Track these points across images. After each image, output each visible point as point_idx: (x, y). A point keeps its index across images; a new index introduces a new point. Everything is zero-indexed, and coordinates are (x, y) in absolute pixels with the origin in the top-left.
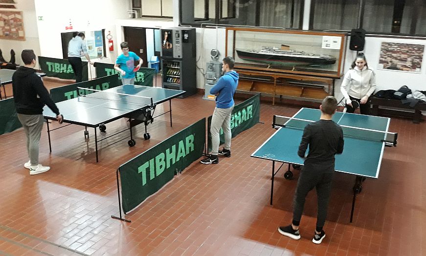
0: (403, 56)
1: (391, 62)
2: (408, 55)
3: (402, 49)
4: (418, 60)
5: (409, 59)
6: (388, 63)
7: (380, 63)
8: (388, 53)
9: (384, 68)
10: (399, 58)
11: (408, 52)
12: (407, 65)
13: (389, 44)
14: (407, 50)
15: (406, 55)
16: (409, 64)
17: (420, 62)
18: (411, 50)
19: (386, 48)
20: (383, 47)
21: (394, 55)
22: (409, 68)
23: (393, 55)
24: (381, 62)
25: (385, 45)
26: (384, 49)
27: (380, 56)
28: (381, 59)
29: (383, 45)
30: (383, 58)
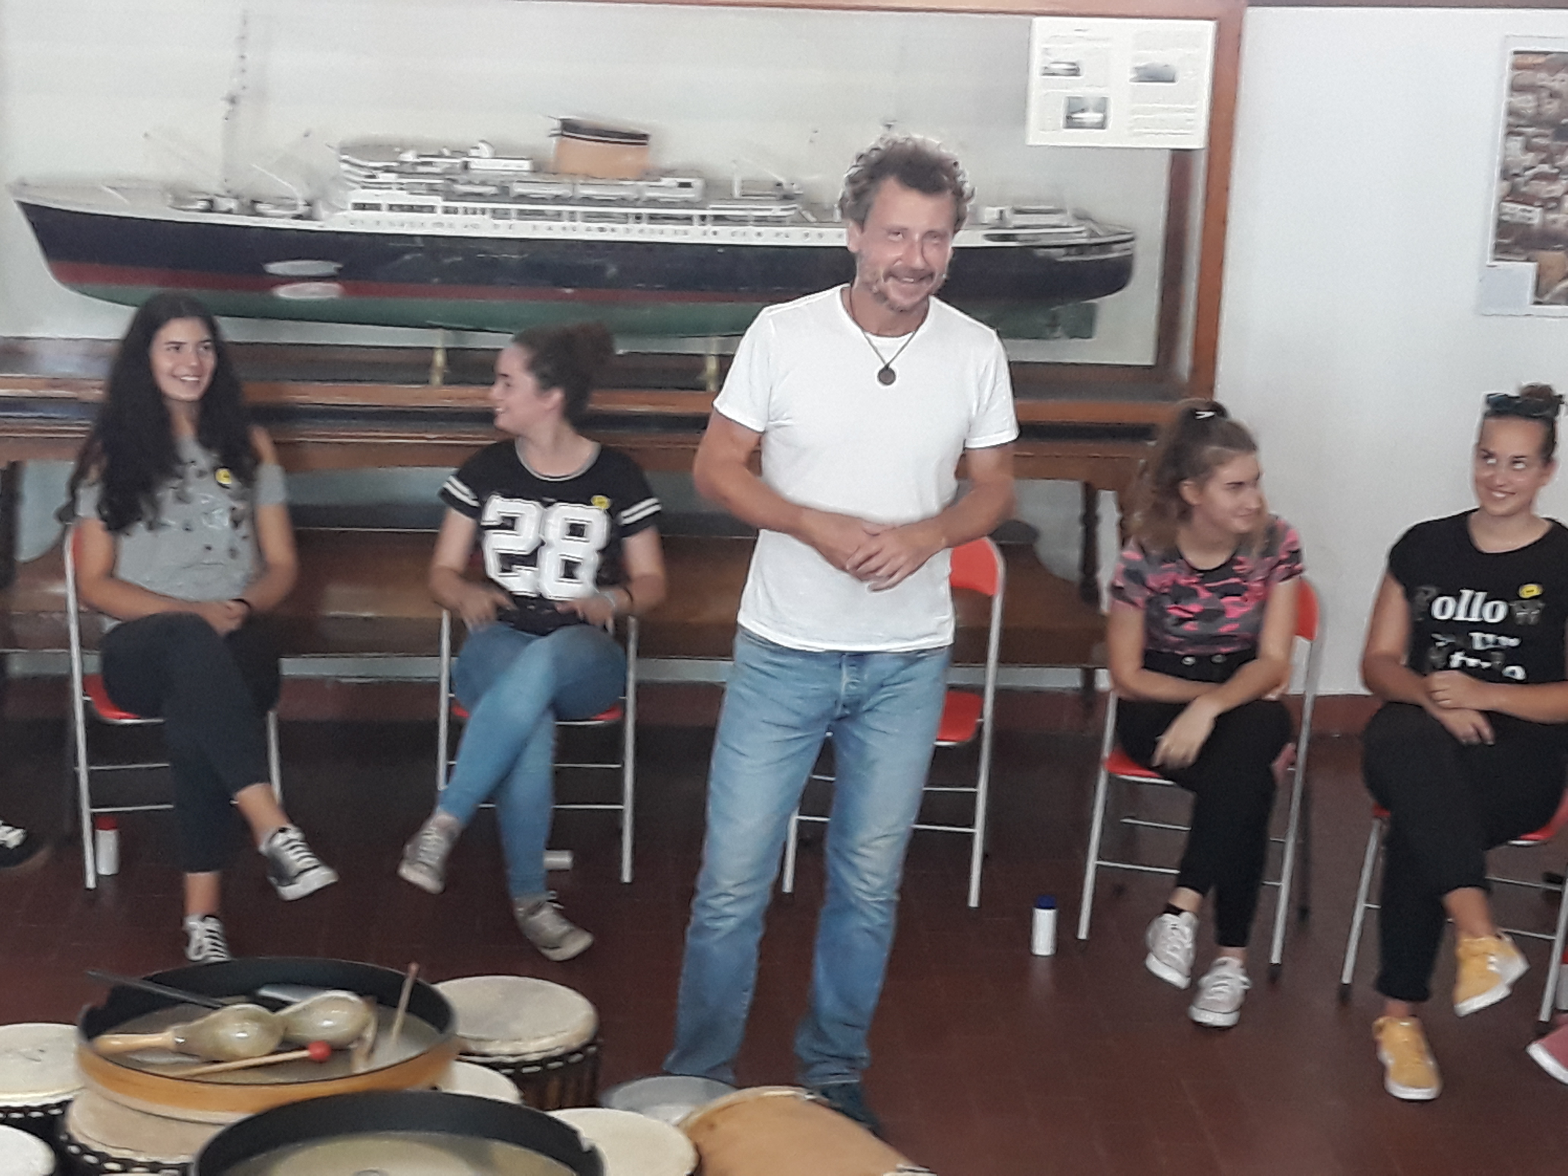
7: (1502, 251)
9: (1545, 295)
20: (1526, 103)
24: (1512, 240)
25: (1542, 78)
26: (1535, 121)
27: (1497, 187)
28: (1515, 211)
29: (1527, 77)
30: (1527, 200)
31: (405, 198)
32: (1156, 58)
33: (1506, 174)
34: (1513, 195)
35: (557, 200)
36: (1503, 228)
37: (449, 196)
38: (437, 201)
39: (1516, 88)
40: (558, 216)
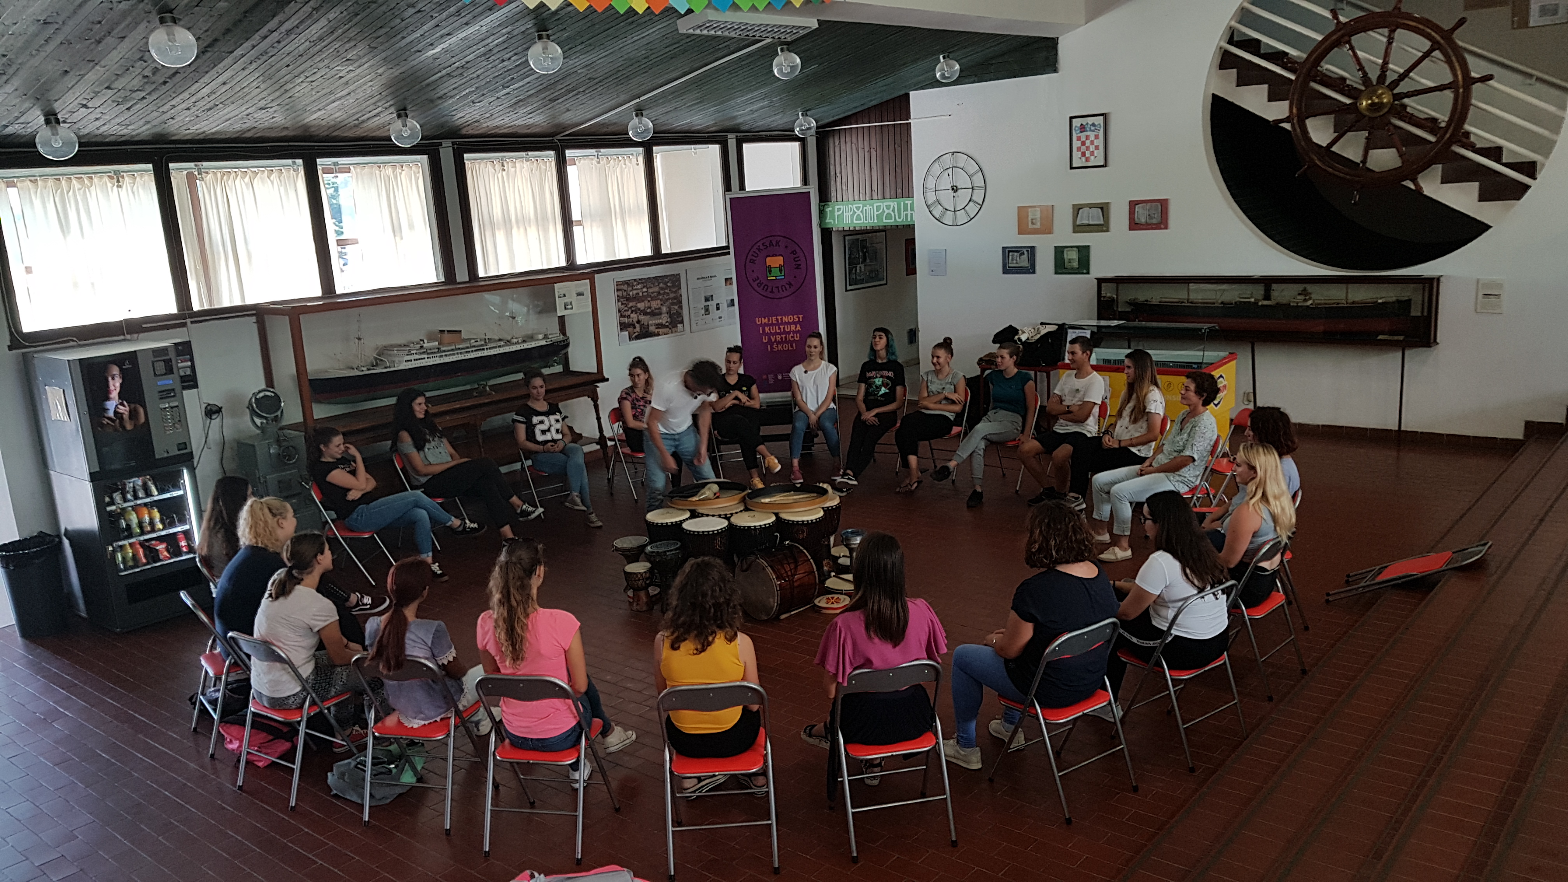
0: (655, 304)
1: (638, 322)
2: (661, 300)
3: (650, 291)
4: (676, 307)
5: (664, 309)
6: (635, 328)
7: (621, 330)
8: (631, 304)
9: (630, 339)
10: (649, 310)
11: (659, 293)
12: (664, 323)
13: (627, 283)
14: (657, 289)
15: (658, 302)
16: (665, 319)
17: (679, 311)
18: (662, 289)
19: (625, 294)
20: (620, 293)
21: (641, 306)
22: (667, 327)
23: (639, 305)
24: (623, 327)
25: (622, 287)
26: (623, 297)
27: (618, 315)
28: (622, 319)
29: (620, 287)
30: (624, 316)
31: (417, 357)
32: (580, 290)
33: (619, 311)
34: (622, 316)
35: (452, 350)
36: (621, 324)
37: (428, 354)
38: (426, 356)
39: (618, 290)
40: (454, 354)
